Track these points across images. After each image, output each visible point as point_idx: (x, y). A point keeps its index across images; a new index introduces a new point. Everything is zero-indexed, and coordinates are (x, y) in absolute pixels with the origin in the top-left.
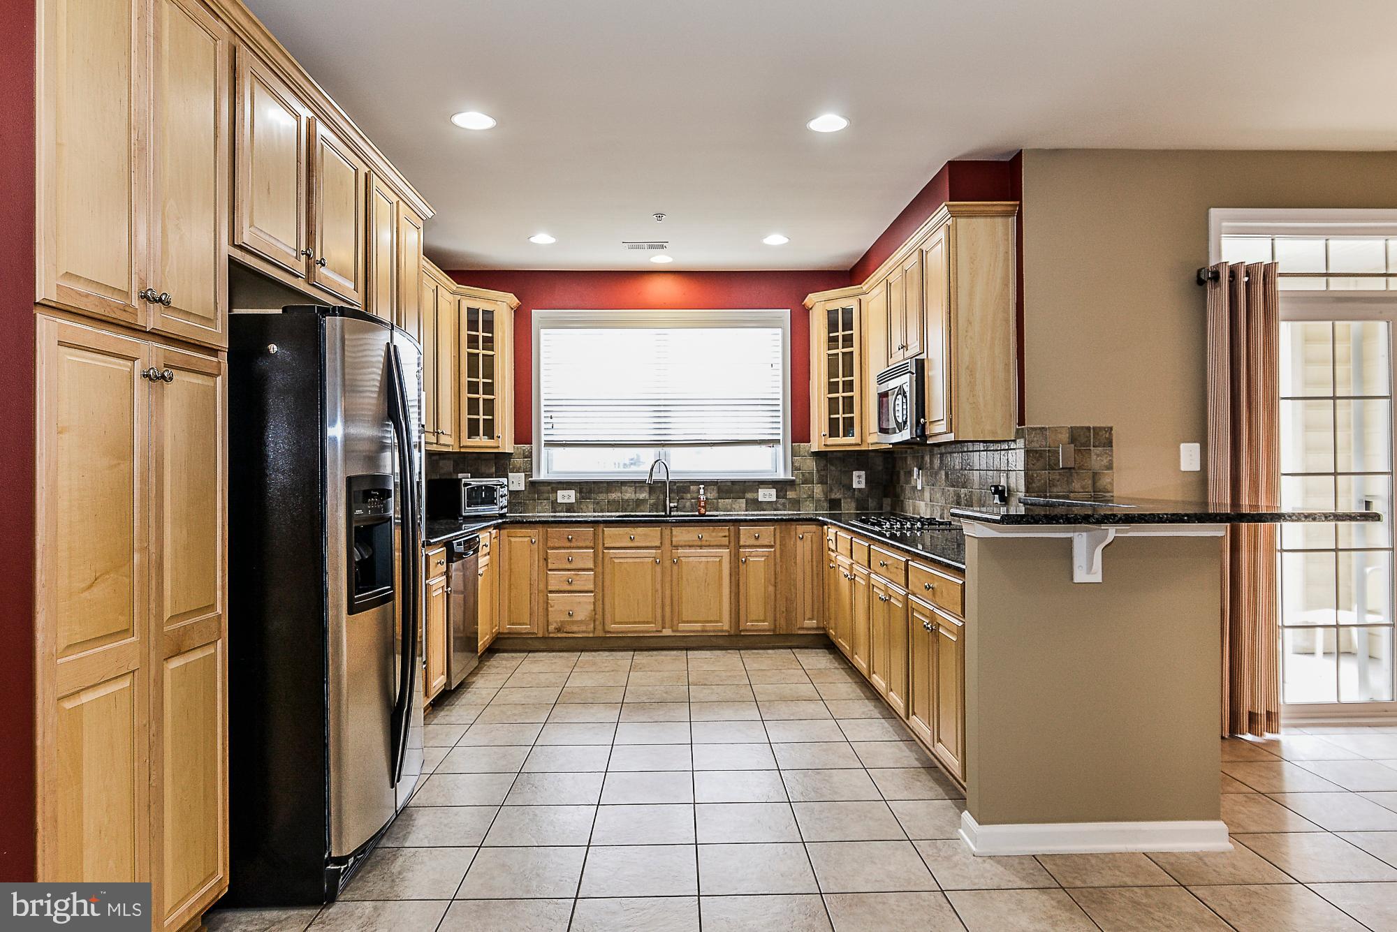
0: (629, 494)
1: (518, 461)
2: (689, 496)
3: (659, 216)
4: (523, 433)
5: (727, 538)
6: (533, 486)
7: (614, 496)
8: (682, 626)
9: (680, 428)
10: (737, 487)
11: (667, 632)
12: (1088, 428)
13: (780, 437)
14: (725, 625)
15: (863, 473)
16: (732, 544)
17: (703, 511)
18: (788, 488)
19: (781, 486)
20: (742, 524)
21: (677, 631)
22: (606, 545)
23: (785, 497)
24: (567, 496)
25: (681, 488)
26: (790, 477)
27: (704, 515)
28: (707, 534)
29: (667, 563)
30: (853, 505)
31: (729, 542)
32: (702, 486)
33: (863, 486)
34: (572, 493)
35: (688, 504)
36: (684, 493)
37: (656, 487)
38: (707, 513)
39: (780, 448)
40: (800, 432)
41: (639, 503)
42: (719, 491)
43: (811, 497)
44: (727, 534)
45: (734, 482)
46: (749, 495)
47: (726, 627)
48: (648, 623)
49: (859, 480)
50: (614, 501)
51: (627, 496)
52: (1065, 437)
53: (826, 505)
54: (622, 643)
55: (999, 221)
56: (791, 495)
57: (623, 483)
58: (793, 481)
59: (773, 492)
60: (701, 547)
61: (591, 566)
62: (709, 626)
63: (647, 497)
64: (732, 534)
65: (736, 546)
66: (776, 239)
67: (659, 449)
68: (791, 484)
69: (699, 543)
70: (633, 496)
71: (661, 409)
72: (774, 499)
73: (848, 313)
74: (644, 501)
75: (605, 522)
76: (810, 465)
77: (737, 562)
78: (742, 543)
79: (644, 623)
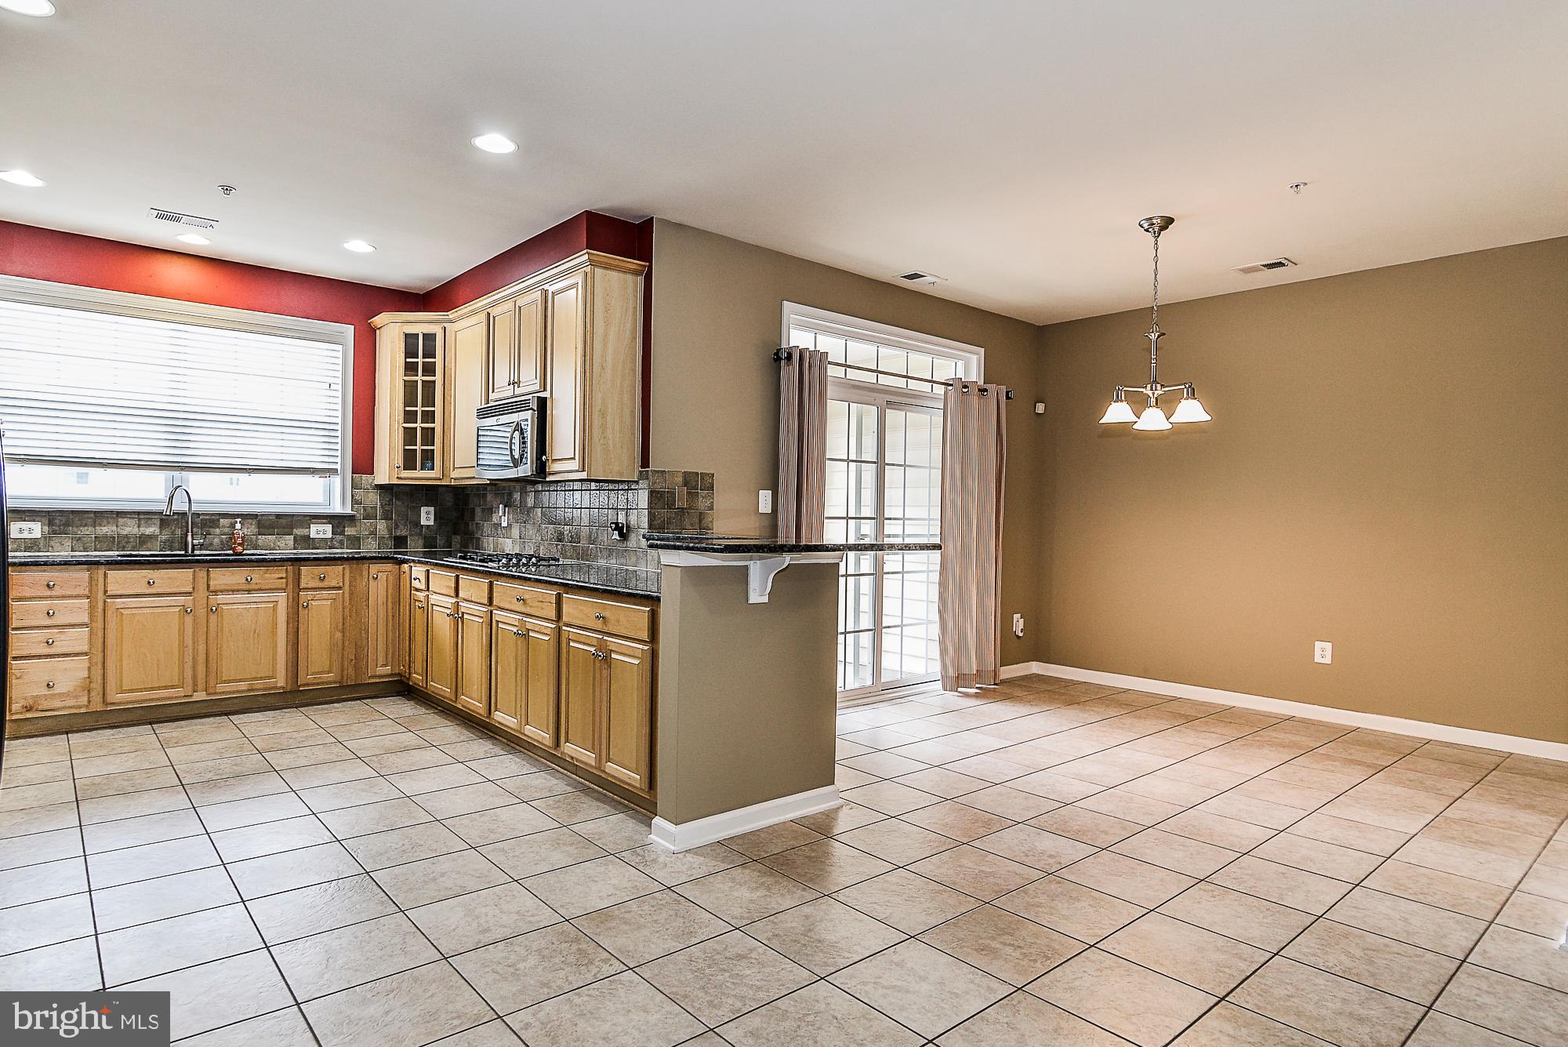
0: (130, 528)
2: (217, 531)
3: (227, 189)
5: (284, 580)
7: (106, 530)
8: (220, 687)
9: (208, 447)
10: (283, 521)
11: (200, 696)
12: (697, 473)
13: (338, 467)
14: (281, 681)
15: (433, 509)
16: (290, 586)
17: (239, 549)
18: (347, 523)
19: (338, 521)
20: (305, 563)
21: (215, 693)
22: (109, 593)
23: (342, 533)
24: (25, 530)
25: (208, 521)
26: (348, 511)
27: (240, 554)
28: (257, 575)
29: (202, 612)
30: (421, 542)
31: (287, 585)
32: (239, 520)
33: (431, 523)
34: (35, 525)
35: (216, 541)
36: (211, 527)
37: (164, 520)
38: (245, 552)
39: (337, 481)
40: (363, 462)
41: (143, 540)
42: (260, 525)
43: (373, 533)
44: (284, 575)
45: (279, 516)
46: (298, 532)
47: (281, 683)
48: (173, 687)
49: (427, 517)
50: (105, 537)
51: (126, 531)
52: (680, 479)
53: (391, 543)
54: (125, 717)
56: (349, 531)
57: (120, 514)
58: (354, 516)
59: (329, 528)
60: (249, 591)
61: (86, 620)
62: (259, 684)
63: (157, 531)
64: (291, 575)
65: (296, 587)
66: (358, 246)
67: (176, 474)
68: (350, 519)
69: (248, 587)
70: (135, 531)
71: (179, 422)
72: (330, 536)
73: (430, 338)
74: (151, 537)
75: (108, 563)
76: (373, 499)
77: (296, 610)
78: (302, 585)
79: (166, 688)
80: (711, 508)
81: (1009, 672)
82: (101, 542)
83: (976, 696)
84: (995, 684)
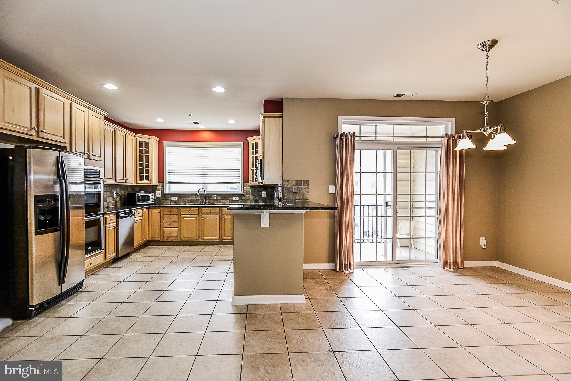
0: (194, 198)
1: (159, 188)
2: (212, 199)
3: (190, 114)
4: (161, 179)
5: (218, 212)
6: (164, 195)
7: (189, 199)
8: (205, 238)
9: (211, 178)
10: (226, 196)
11: (200, 240)
12: (302, 181)
13: (240, 181)
14: (218, 238)
15: (265, 192)
16: (220, 213)
17: (215, 203)
18: (243, 196)
19: (240, 196)
20: (223, 207)
21: (203, 240)
22: (181, 214)
23: (241, 199)
24: (174, 199)
25: (209, 196)
26: (243, 193)
27: (216, 205)
28: (213, 211)
29: (200, 219)
30: (262, 202)
31: (219, 213)
32: (215, 196)
33: (265, 196)
34: (176, 197)
35: (212, 201)
36: (210, 198)
37: (201, 196)
38: (217, 204)
39: (240, 184)
40: (246, 180)
41: (196, 201)
42: (221, 197)
43: (249, 199)
44: (218, 210)
45: (226, 195)
46: (230, 199)
47: (218, 239)
48: (194, 237)
49: (264, 194)
50: (189, 200)
51: (193, 199)
52: (294, 183)
53: (254, 202)
54: (186, 243)
55: (278, 119)
56: (243, 198)
57: (192, 195)
58: (244, 194)
59: (238, 198)
61: (177, 220)
62: (213, 238)
63: (199, 199)
64: (220, 210)
65: (221, 214)
66: (232, 121)
67: (203, 184)
68: (243, 195)
69: (210, 213)
70: (195, 199)
71: (204, 172)
72: (238, 200)
73: (256, 144)
74: (198, 200)
75: (181, 207)
76: (249, 189)
77: (221, 219)
78: (223, 213)
79: (193, 237)
80: (308, 192)
81: (467, 264)
82: (189, 201)
83: (453, 272)
84: (461, 268)
